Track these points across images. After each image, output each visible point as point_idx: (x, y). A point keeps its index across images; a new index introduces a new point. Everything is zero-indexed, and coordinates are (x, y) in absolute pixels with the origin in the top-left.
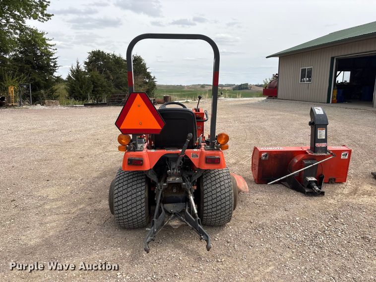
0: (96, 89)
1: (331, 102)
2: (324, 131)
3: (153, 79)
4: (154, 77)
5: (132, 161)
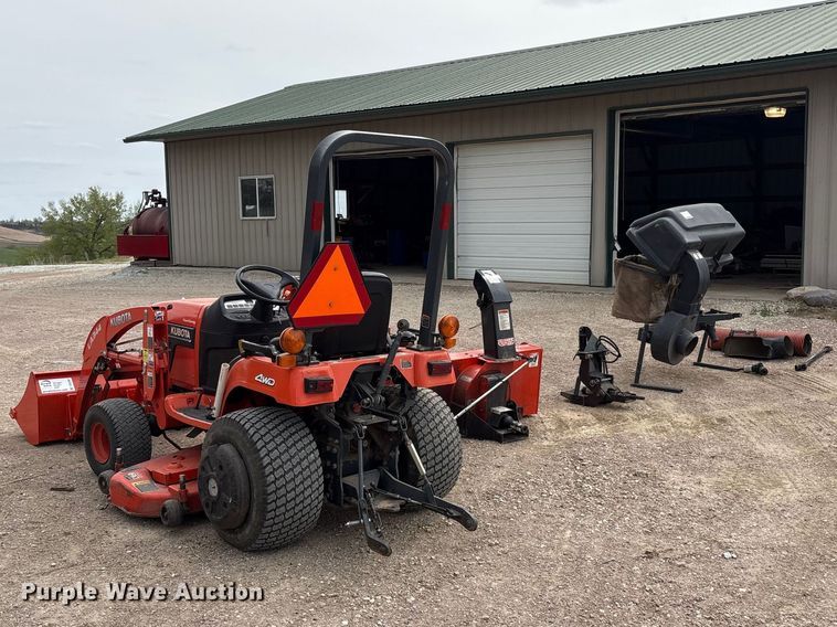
2: (507, 314)
5: (316, 383)
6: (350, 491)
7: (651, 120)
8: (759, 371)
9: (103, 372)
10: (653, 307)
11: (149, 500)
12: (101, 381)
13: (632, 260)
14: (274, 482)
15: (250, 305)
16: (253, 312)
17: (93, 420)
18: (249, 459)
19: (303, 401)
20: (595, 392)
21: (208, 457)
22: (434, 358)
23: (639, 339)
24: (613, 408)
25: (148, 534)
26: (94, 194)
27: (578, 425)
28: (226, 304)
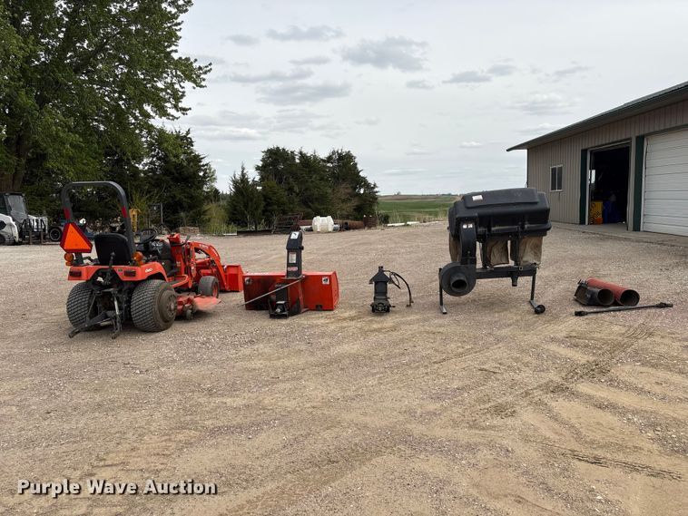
0: (270, 208)
1: (587, 223)
3: (373, 188)
4: (375, 185)
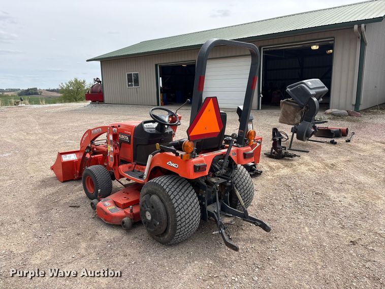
2: (251, 125)
5: (199, 167)
6: (211, 214)
7: (274, 50)
8: (333, 143)
9: (89, 152)
10: (296, 119)
11: (115, 217)
12: (88, 156)
13: (286, 101)
14: (180, 215)
15: (156, 125)
16: (157, 128)
17: (86, 175)
18: (167, 204)
19: (193, 176)
20: (279, 153)
21: (145, 201)
22: (245, 150)
23: (291, 131)
24: (285, 159)
25: (117, 233)
26: (76, 80)
27: (279, 168)
28: (145, 125)
